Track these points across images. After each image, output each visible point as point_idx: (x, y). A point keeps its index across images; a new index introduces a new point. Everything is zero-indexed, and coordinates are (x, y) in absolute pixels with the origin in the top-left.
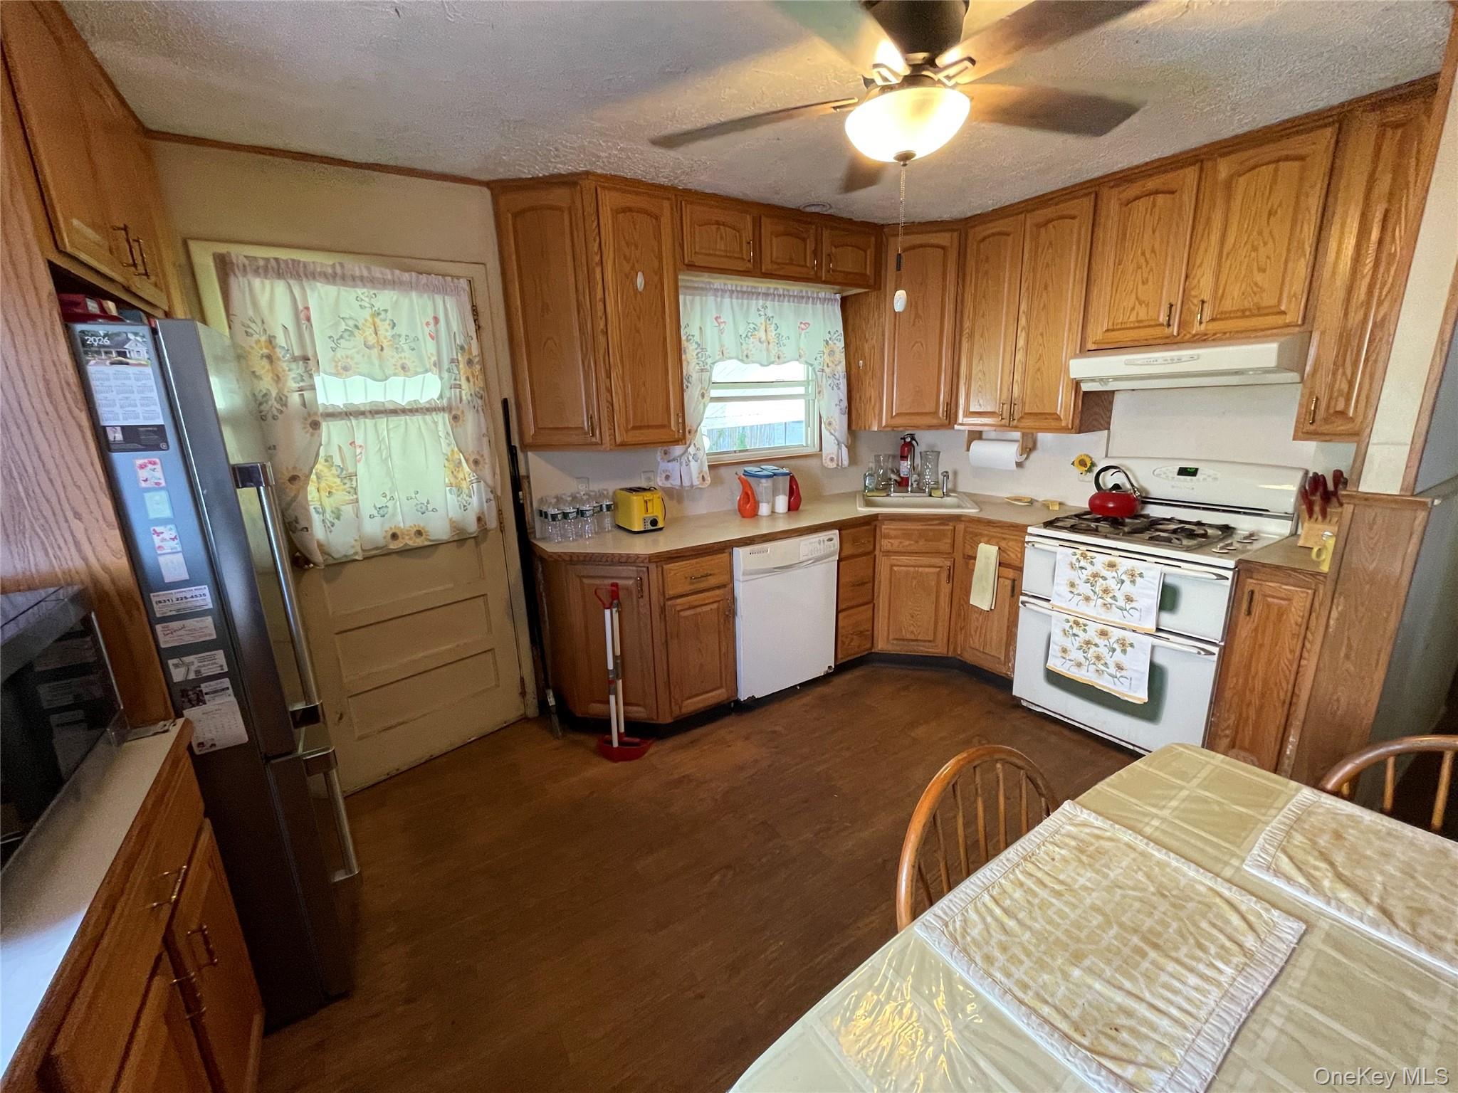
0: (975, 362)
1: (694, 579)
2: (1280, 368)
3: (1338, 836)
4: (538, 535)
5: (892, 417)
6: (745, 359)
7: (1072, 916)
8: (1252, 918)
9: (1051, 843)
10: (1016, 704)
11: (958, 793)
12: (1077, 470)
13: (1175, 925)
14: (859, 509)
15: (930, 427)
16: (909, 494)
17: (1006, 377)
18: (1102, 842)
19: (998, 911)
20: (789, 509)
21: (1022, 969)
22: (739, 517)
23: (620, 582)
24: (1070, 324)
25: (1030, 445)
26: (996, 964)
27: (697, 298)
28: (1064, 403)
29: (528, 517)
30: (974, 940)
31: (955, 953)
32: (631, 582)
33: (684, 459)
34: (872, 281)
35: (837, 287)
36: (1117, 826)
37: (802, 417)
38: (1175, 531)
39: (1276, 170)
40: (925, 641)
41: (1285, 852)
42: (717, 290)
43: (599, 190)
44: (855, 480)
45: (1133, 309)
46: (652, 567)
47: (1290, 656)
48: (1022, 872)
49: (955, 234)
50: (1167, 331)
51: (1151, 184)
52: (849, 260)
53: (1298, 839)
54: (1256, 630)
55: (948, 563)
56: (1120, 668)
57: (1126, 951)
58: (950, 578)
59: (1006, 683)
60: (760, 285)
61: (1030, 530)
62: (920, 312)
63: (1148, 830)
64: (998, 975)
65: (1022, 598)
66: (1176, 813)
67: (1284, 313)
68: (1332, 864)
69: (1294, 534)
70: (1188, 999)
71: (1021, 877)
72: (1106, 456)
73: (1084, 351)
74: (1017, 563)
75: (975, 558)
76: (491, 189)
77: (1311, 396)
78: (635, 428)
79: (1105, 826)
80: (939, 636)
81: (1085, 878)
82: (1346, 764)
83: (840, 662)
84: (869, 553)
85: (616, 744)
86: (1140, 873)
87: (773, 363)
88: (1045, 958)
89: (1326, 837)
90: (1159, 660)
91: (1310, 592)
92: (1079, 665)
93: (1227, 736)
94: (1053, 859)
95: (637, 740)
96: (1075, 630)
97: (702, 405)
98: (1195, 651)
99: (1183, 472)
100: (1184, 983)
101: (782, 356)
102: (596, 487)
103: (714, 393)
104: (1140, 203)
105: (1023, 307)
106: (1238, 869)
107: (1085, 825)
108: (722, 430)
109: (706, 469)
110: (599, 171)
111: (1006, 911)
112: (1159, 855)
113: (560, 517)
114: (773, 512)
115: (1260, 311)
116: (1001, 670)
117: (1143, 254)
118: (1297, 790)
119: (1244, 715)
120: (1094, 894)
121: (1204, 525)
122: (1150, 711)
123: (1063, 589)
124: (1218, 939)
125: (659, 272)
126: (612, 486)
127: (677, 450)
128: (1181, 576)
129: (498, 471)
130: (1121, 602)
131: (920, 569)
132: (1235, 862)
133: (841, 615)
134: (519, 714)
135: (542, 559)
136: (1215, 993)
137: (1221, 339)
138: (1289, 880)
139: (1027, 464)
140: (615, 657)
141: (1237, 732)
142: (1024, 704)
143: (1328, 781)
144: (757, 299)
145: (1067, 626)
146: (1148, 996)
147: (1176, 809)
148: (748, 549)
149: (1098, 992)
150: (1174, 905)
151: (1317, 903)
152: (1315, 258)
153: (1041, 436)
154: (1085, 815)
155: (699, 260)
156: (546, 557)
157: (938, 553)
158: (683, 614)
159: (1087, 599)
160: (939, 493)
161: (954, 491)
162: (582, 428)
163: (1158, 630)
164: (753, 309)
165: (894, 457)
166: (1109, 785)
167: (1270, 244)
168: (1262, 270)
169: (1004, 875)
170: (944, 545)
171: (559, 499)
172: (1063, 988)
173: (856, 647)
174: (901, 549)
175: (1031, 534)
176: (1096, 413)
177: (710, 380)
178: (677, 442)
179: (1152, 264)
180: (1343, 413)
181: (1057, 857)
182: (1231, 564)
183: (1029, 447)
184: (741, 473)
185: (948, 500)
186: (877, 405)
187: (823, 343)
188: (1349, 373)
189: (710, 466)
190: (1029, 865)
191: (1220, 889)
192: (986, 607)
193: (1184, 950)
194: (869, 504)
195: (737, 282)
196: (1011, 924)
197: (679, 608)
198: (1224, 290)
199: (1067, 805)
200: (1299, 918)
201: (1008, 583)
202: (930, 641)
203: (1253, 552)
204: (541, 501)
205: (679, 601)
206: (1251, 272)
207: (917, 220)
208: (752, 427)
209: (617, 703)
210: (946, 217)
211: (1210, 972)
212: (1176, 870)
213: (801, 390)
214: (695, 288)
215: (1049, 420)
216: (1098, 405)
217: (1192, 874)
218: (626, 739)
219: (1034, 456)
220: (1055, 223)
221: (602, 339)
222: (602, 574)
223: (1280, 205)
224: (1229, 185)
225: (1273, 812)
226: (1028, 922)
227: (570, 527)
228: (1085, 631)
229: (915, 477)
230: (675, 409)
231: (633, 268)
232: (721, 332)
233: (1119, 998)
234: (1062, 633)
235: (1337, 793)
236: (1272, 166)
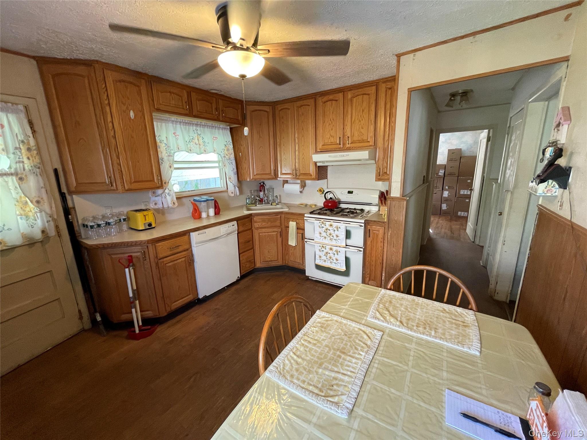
0: (282, 154)
1: (171, 249)
2: (370, 159)
3: (391, 302)
4: (83, 236)
5: (254, 175)
6: (189, 151)
7: (319, 351)
8: (369, 335)
9: (313, 327)
10: (307, 279)
11: (280, 317)
12: (319, 193)
13: (349, 344)
14: (245, 212)
15: (269, 179)
16: (264, 205)
17: (293, 161)
18: (329, 322)
19: (295, 357)
20: (215, 214)
21: (303, 376)
22: (192, 219)
23: (133, 255)
24: (312, 142)
25: (304, 185)
26: (295, 377)
27: (164, 124)
28: (312, 170)
29: (76, 228)
30: (287, 370)
31: (280, 378)
32: (139, 254)
33: (163, 195)
34: (241, 122)
35: (228, 124)
36: (333, 315)
37: (218, 175)
38: (348, 212)
39: (363, 97)
40: (274, 261)
41: (378, 311)
42: (173, 121)
43: (104, 69)
44: (243, 201)
45: (329, 138)
46: (150, 246)
47: (381, 249)
48: (303, 340)
49: (271, 107)
50: (340, 146)
51: (331, 97)
52: (231, 113)
53: (381, 306)
54: (372, 241)
55: (280, 230)
56: (337, 260)
57: (335, 357)
58: (281, 235)
59: (303, 271)
60: (194, 120)
61: (306, 215)
62: (261, 136)
63: (342, 314)
64: (295, 381)
65: (306, 240)
66: (350, 306)
67: (369, 142)
68: (389, 311)
69: (379, 210)
70: (353, 368)
71: (303, 342)
72: (327, 188)
73: (317, 152)
74: (303, 228)
75: (288, 227)
76: (37, 61)
77: (378, 168)
78: (135, 182)
79: (329, 316)
80: (279, 258)
81: (323, 336)
82: (392, 280)
83: (242, 275)
84: (249, 229)
85: (137, 331)
86: (340, 329)
87: (203, 153)
88: (311, 369)
89: (388, 303)
90: (348, 256)
91: (383, 228)
92: (325, 261)
93: (368, 277)
94: (313, 333)
95: (149, 327)
96: (323, 249)
97: (170, 171)
98: (357, 251)
99: (349, 192)
100: (352, 363)
101: (206, 151)
102: (116, 211)
103: (176, 166)
104: (328, 102)
105: (296, 136)
106: (366, 320)
107: (323, 317)
108: (187, 181)
109: (175, 199)
110: (104, 61)
111: (298, 356)
112: (345, 321)
113: (95, 226)
114: (208, 216)
115: (363, 141)
116: (301, 267)
117: (330, 120)
118: (381, 290)
119: (372, 269)
120: (326, 341)
121: (356, 209)
122: (346, 273)
123: (317, 235)
124: (361, 344)
125: (142, 111)
126: (125, 210)
127: (160, 191)
128: (351, 227)
129: (53, 205)
130: (335, 238)
131: (270, 233)
132: (365, 318)
133: (241, 255)
134: (80, 329)
135: (86, 248)
136: (360, 362)
137: (354, 149)
138: (379, 319)
139: (304, 191)
140: (133, 291)
141: (370, 275)
142: (310, 278)
143: (388, 286)
144: (193, 126)
145: (320, 248)
146: (342, 371)
147: (349, 305)
148: (197, 233)
149: (327, 375)
150: (349, 338)
151: (385, 324)
152: (375, 125)
153: (308, 182)
154: (323, 314)
155: (162, 107)
156: (88, 247)
157: (275, 227)
158: (168, 265)
159: (325, 238)
160: (275, 204)
161: (280, 203)
162: (105, 183)
163: (346, 245)
164: (191, 130)
165: (257, 191)
166: (330, 301)
167: (364, 120)
168: (362, 128)
169: (297, 343)
170: (278, 223)
171: (94, 218)
172: (316, 378)
173: (248, 268)
174: (261, 226)
175: (306, 217)
176: (323, 173)
177: (173, 160)
178: (158, 188)
179: (333, 124)
180: (386, 173)
181: (315, 331)
182: (363, 221)
183: (303, 186)
184: (192, 200)
185: (278, 206)
186: (248, 170)
187: (224, 146)
188: (386, 160)
189: (177, 198)
190: (306, 337)
191: (361, 328)
192: (294, 245)
193: (352, 351)
194: (249, 210)
195: (183, 119)
196: (300, 360)
197: (165, 262)
198: (353, 134)
199: (318, 312)
200: (381, 331)
201: (301, 235)
202: (276, 260)
203: (369, 217)
204: (83, 219)
205: (165, 259)
206: (360, 128)
207: (256, 100)
208: (200, 180)
209: (136, 312)
210: (267, 100)
211: (358, 356)
212: (350, 325)
213: (217, 165)
214: (163, 120)
215: (308, 175)
216: (323, 170)
217: (354, 325)
218: (143, 328)
219: (305, 188)
220: (303, 107)
221: (113, 141)
222: (123, 252)
223: (365, 108)
224: (351, 100)
225: (375, 299)
226: (306, 358)
227: (101, 231)
228: (325, 249)
229: (266, 198)
230: (156, 173)
231: (127, 108)
232: (177, 139)
233: (333, 375)
234: (319, 251)
235: (390, 289)
236: (362, 96)
